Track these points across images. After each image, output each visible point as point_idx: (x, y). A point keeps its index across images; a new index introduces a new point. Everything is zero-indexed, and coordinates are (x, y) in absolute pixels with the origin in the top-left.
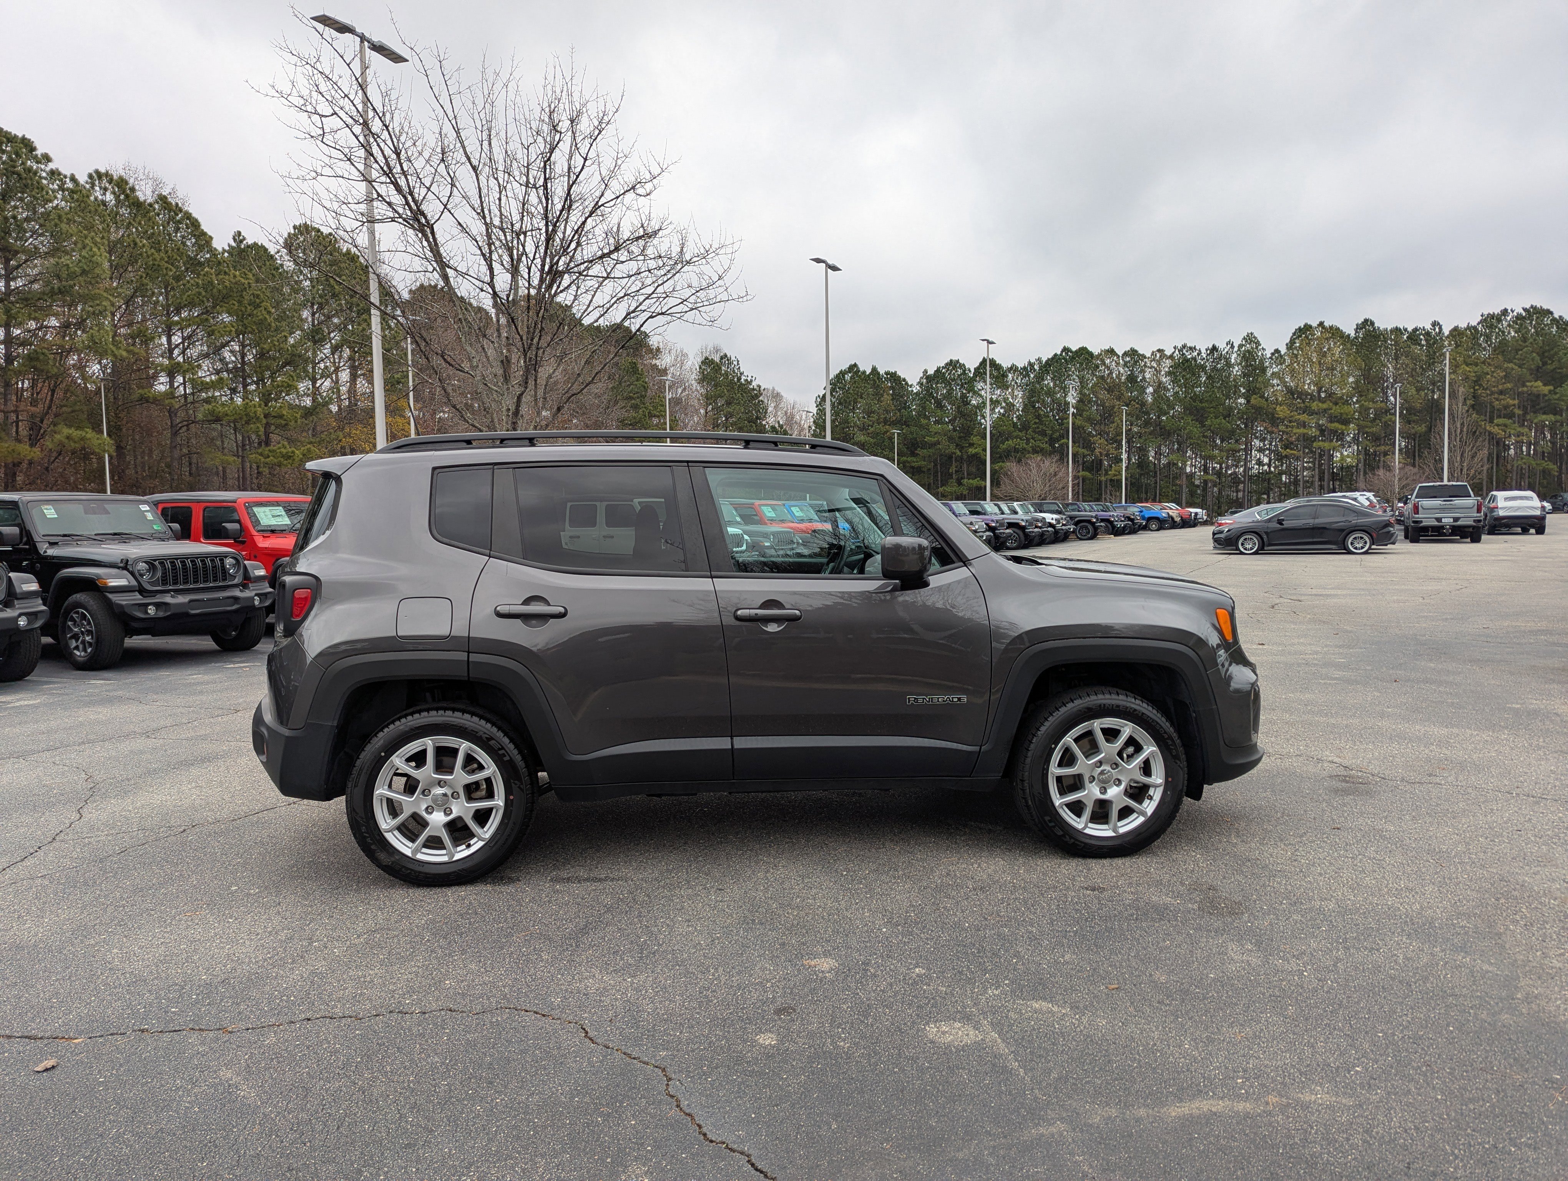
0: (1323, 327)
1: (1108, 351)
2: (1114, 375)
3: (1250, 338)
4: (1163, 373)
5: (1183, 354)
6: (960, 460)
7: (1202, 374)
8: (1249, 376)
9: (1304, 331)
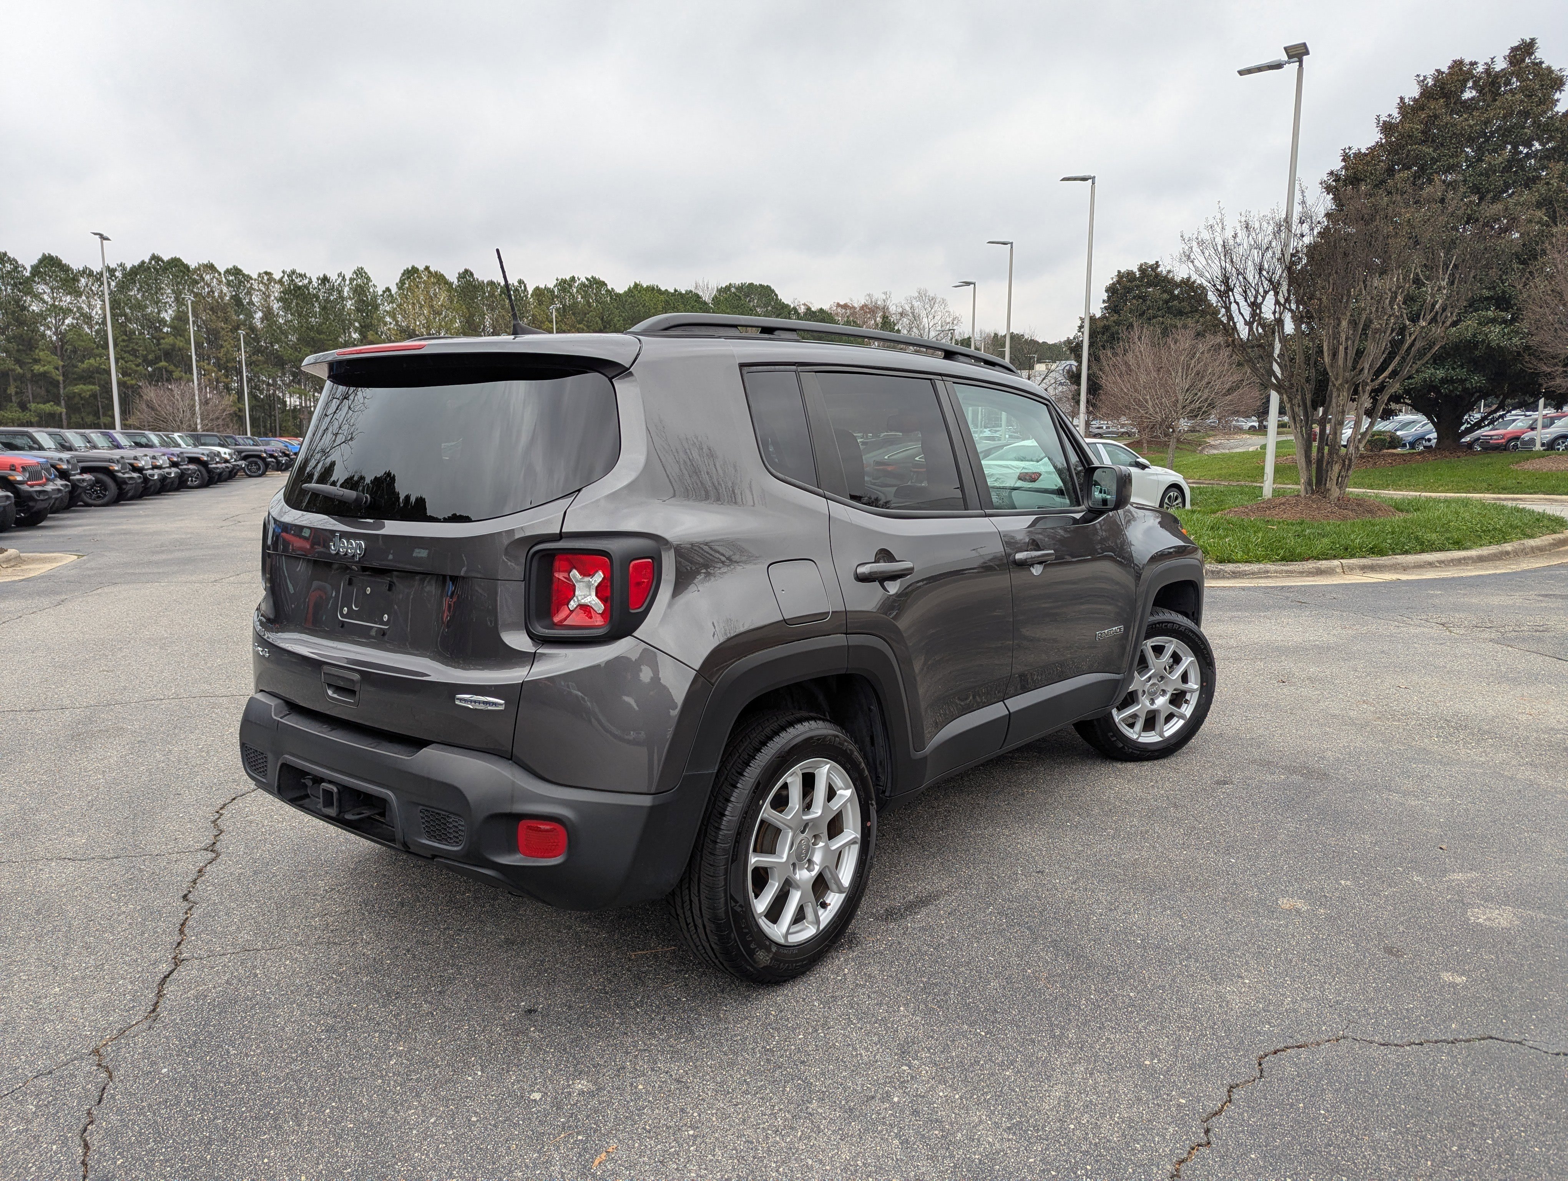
0: (430, 272)
1: (206, 265)
2: (216, 294)
3: (360, 272)
4: (272, 298)
5: (293, 280)
6: (21, 378)
7: (316, 304)
8: (363, 311)
9: (411, 273)
